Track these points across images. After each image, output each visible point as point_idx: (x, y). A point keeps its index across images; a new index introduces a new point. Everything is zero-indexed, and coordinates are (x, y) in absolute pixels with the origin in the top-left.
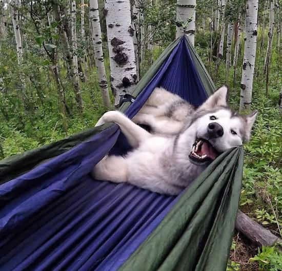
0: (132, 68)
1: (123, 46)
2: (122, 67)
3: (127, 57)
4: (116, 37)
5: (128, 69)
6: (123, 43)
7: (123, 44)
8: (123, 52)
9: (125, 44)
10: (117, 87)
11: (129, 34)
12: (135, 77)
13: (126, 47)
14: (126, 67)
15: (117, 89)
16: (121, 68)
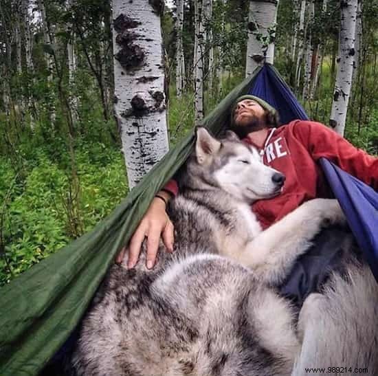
0: (152, 79)
1: (137, 31)
2: (133, 75)
3: (143, 55)
4: (124, 13)
5: (144, 80)
6: (135, 24)
7: (136, 27)
8: (135, 43)
9: (140, 27)
10: (122, 115)
11: (151, 9)
12: (157, 97)
13: (142, 33)
14: (140, 74)
15: (123, 120)
16: (129, 77)
